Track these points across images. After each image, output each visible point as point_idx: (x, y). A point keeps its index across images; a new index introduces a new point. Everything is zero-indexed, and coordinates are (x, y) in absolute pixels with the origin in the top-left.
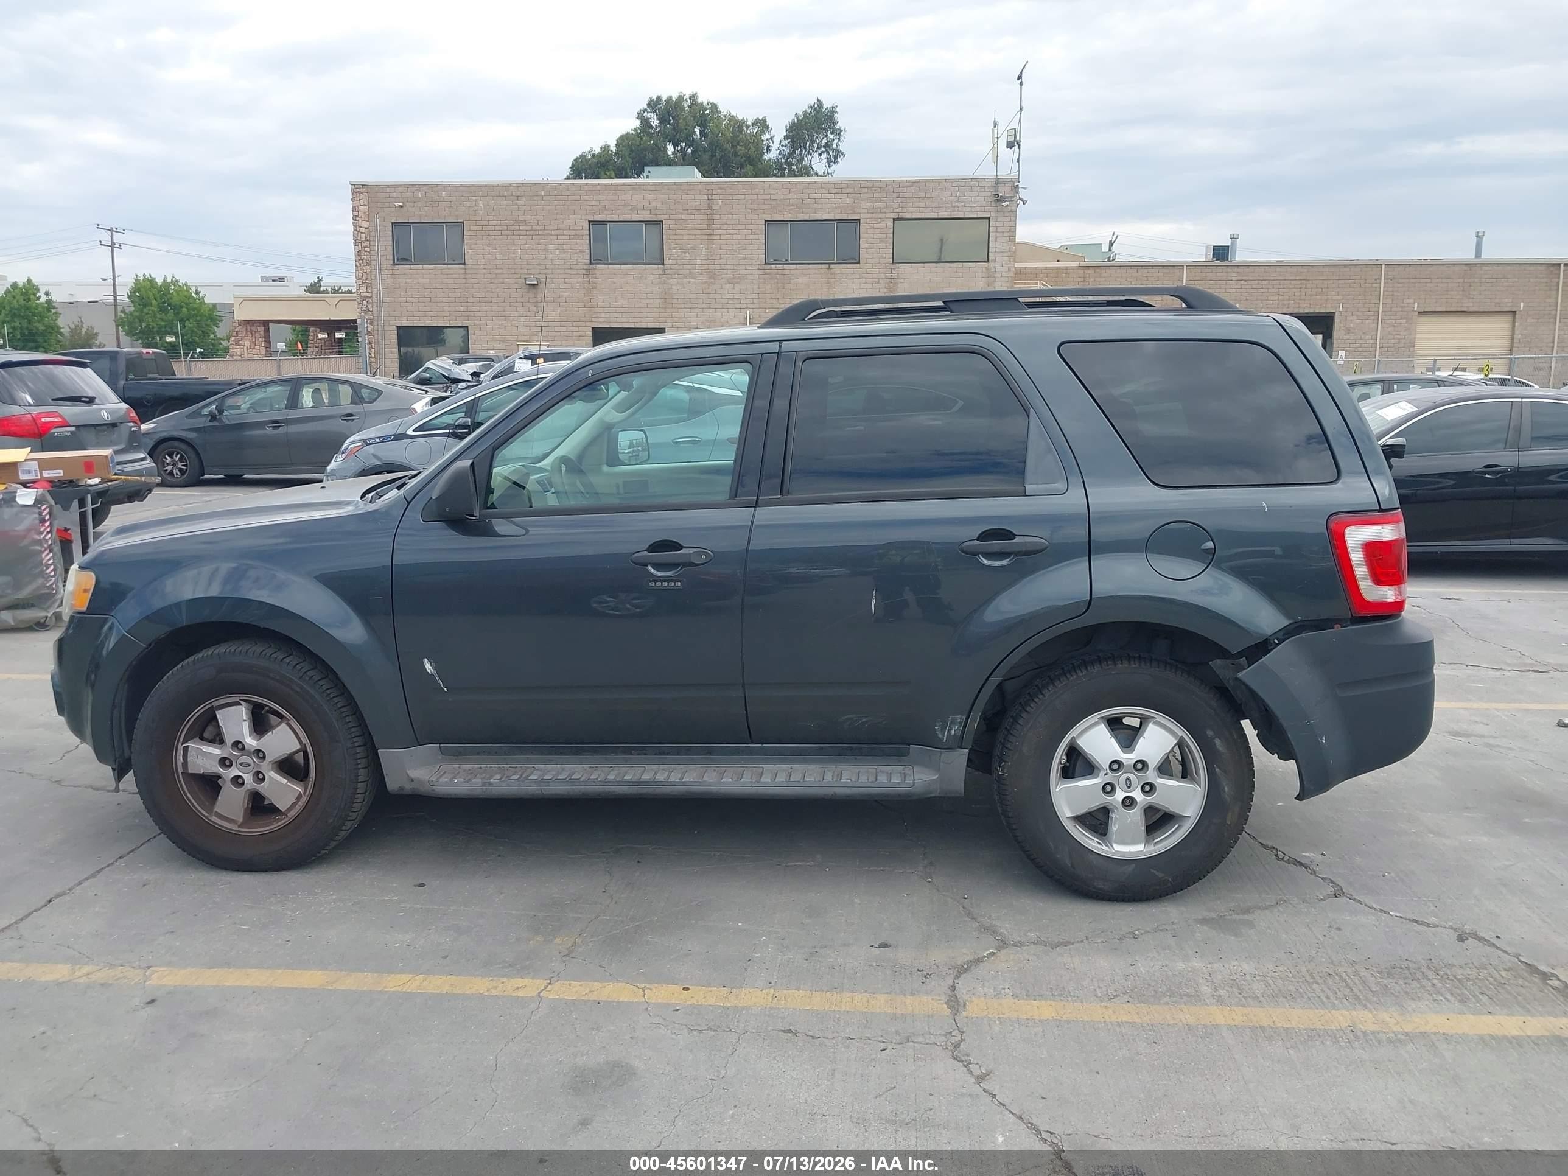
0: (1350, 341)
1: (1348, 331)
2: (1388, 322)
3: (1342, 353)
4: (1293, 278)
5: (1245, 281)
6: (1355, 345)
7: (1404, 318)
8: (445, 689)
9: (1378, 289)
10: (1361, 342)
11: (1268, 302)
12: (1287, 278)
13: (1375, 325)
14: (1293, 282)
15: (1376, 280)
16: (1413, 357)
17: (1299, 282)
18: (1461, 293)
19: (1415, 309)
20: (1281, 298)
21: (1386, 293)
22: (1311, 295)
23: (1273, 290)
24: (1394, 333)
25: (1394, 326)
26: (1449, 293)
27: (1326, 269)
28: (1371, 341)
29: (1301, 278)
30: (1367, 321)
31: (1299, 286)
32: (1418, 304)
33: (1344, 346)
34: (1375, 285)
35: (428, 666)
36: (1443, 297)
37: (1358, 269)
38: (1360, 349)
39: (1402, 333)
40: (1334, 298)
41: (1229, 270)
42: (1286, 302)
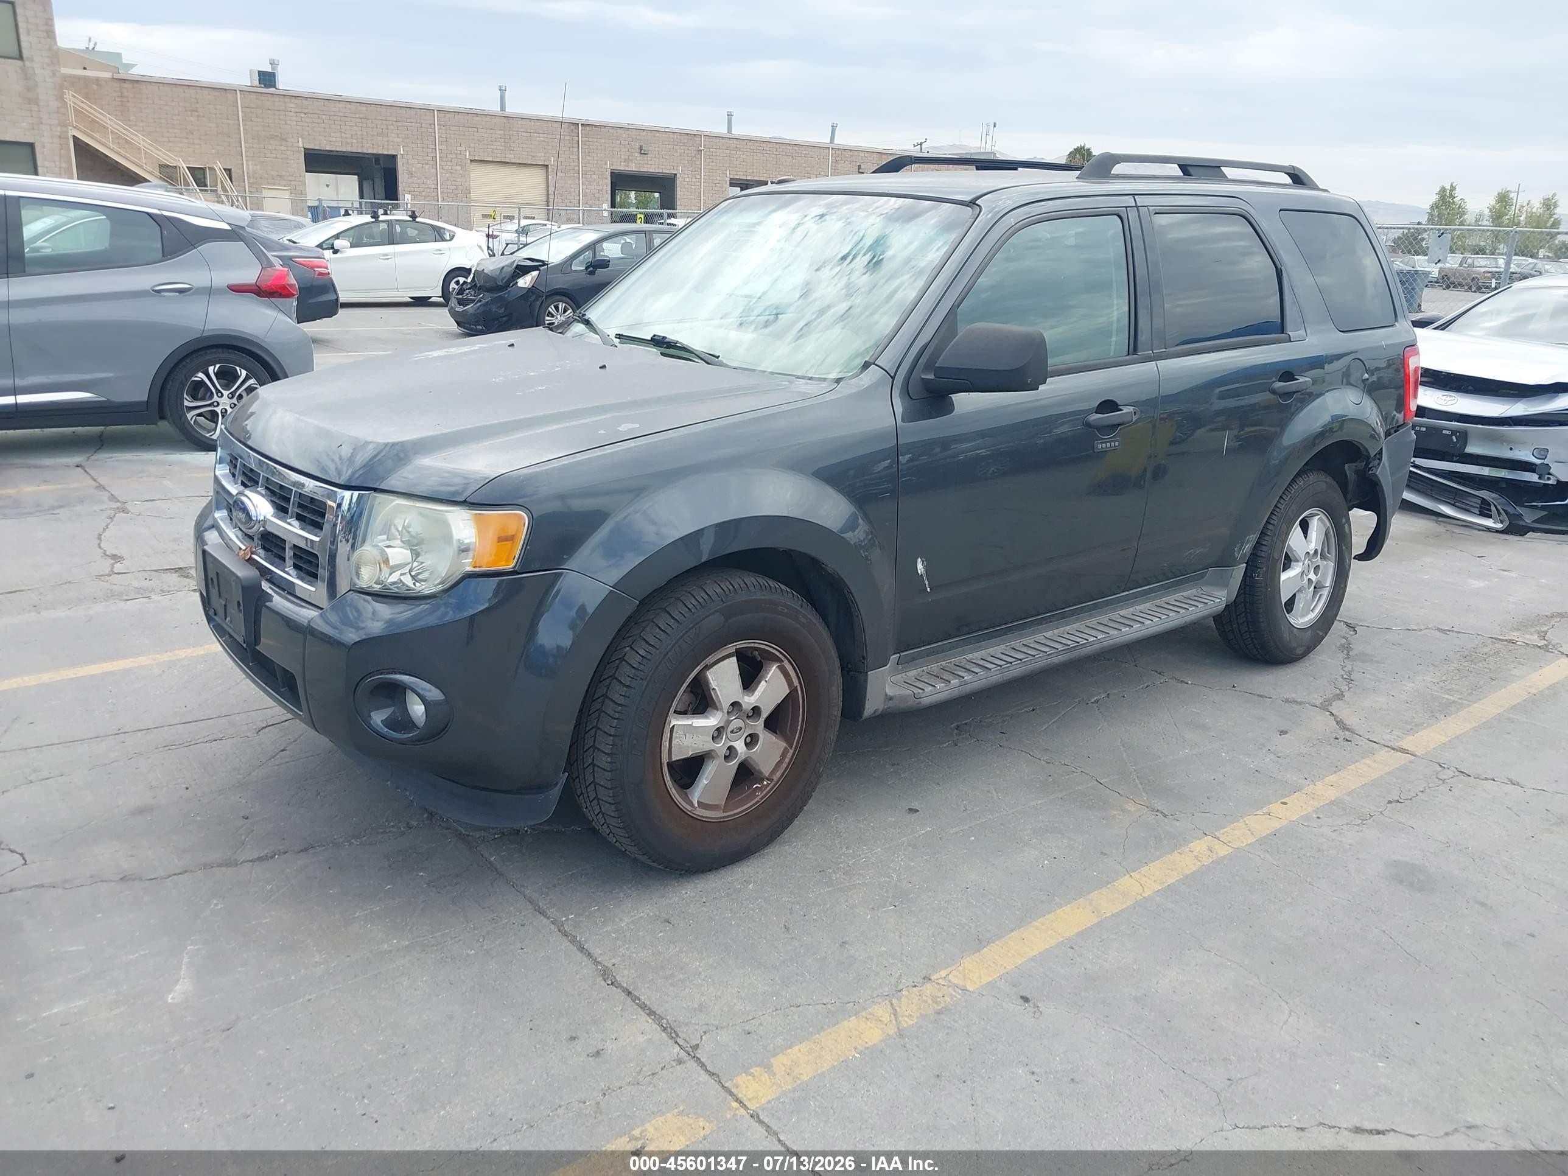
0: (414, 185)
1: (411, 174)
2: (446, 168)
3: (408, 197)
4: (353, 115)
5: (305, 114)
6: (419, 190)
7: (459, 165)
8: (929, 590)
9: (433, 134)
10: (423, 186)
11: (331, 139)
12: (346, 115)
13: (434, 170)
14: (353, 120)
15: (430, 124)
16: (470, 203)
17: (359, 120)
18: (503, 144)
19: (467, 157)
20: (343, 135)
21: (441, 139)
22: (373, 136)
23: (334, 126)
24: (452, 179)
25: (451, 173)
26: (495, 143)
27: (384, 109)
28: (433, 186)
29: (361, 116)
30: (427, 166)
31: (361, 125)
32: (469, 152)
33: (409, 189)
34: (430, 130)
35: (920, 567)
36: (489, 147)
37: (413, 112)
38: (424, 194)
39: (458, 180)
40: (395, 140)
41: (287, 100)
42: (349, 141)
